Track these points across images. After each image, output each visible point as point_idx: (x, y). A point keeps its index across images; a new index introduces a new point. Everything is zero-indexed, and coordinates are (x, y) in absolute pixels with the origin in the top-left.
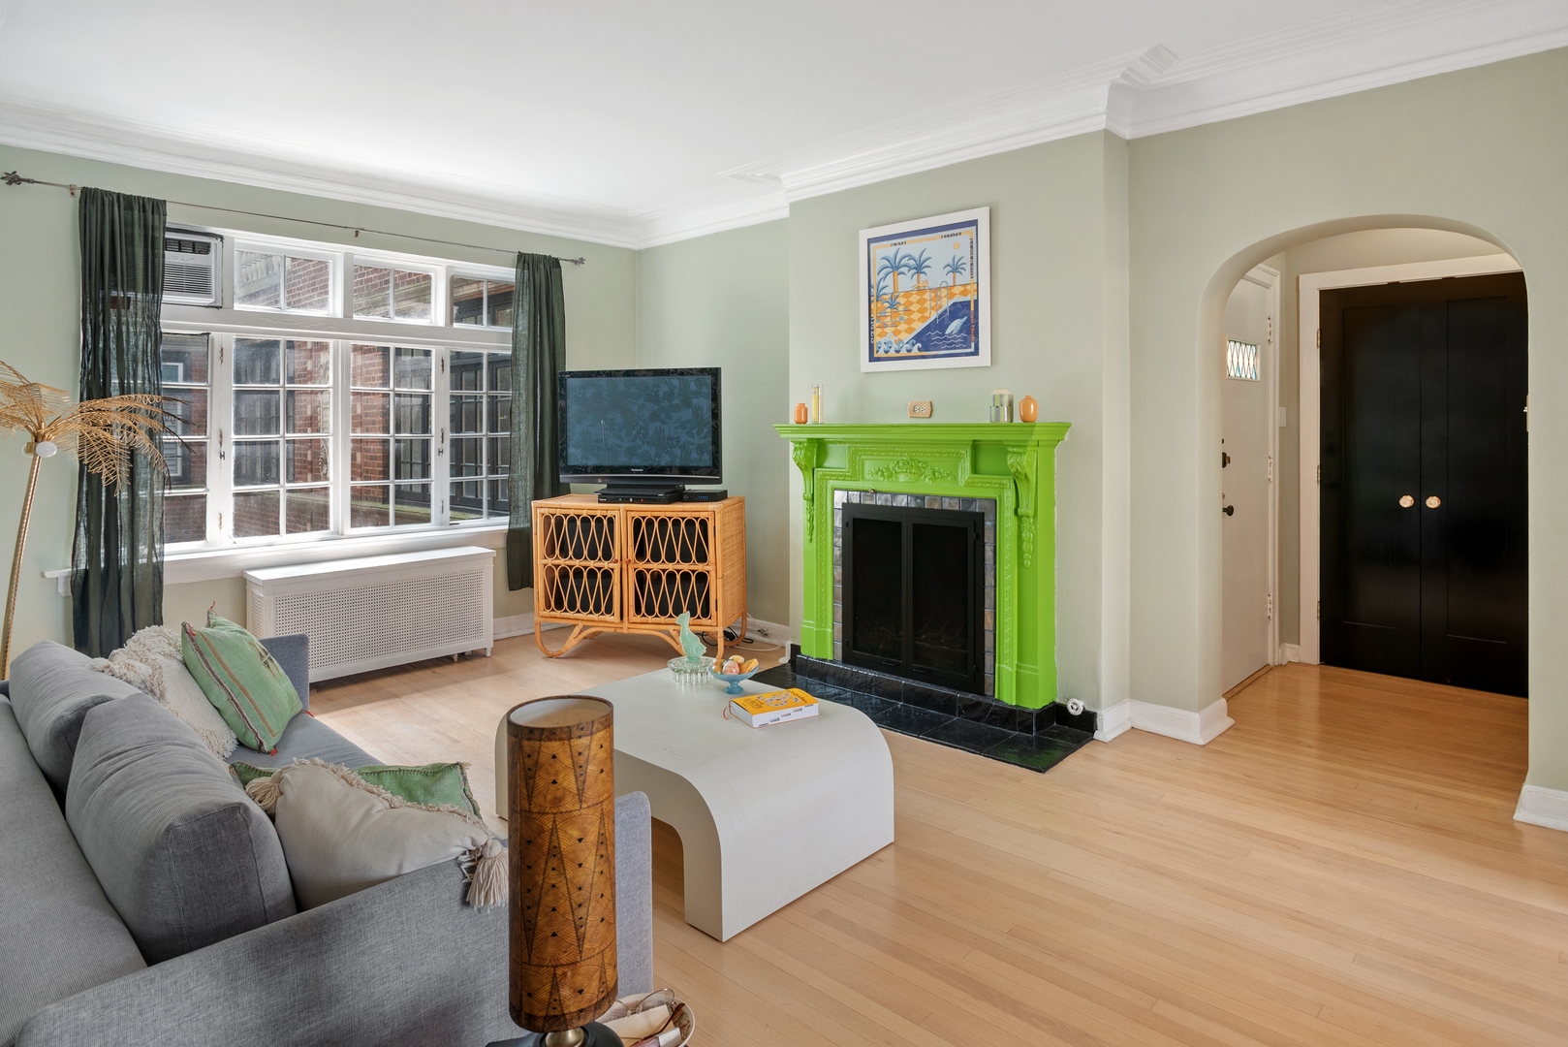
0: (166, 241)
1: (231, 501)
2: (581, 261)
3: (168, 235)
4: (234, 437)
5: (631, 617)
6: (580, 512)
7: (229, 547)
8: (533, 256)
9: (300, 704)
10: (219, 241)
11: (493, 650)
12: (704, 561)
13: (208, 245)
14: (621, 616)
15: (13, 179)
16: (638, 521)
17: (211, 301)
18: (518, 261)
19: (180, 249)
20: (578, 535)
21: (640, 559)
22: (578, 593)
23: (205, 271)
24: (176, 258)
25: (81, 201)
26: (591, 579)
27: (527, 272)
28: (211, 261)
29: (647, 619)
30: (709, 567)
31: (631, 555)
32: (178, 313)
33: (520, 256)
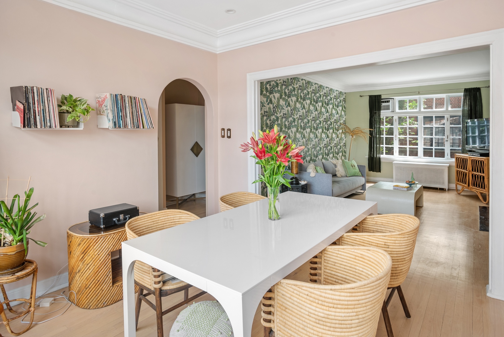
0: (381, 101)
1: (398, 148)
3: (382, 100)
4: (399, 136)
5: (471, 186)
6: (462, 157)
7: (396, 157)
8: (470, 88)
9: (361, 175)
10: (392, 99)
11: (449, 190)
12: (483, 173)
13: (390, 101)
14: (469, 185)
15: (361, 96)
16: (472, 161)
17: (391, 111)
18: (464, 91)
19: (385, 102)
20: (462, 163)
21: (473, 170)
22: (461, 178)
23: (389, 106)
24: (383, 104)
25: (369, 98)
26: (464, 175)
27: (468, 93)
28: (390, 104)
29: (473, 187)
30: (484, 175)
31: (471, 169)
32: (384, 114)
33: (465, 89)
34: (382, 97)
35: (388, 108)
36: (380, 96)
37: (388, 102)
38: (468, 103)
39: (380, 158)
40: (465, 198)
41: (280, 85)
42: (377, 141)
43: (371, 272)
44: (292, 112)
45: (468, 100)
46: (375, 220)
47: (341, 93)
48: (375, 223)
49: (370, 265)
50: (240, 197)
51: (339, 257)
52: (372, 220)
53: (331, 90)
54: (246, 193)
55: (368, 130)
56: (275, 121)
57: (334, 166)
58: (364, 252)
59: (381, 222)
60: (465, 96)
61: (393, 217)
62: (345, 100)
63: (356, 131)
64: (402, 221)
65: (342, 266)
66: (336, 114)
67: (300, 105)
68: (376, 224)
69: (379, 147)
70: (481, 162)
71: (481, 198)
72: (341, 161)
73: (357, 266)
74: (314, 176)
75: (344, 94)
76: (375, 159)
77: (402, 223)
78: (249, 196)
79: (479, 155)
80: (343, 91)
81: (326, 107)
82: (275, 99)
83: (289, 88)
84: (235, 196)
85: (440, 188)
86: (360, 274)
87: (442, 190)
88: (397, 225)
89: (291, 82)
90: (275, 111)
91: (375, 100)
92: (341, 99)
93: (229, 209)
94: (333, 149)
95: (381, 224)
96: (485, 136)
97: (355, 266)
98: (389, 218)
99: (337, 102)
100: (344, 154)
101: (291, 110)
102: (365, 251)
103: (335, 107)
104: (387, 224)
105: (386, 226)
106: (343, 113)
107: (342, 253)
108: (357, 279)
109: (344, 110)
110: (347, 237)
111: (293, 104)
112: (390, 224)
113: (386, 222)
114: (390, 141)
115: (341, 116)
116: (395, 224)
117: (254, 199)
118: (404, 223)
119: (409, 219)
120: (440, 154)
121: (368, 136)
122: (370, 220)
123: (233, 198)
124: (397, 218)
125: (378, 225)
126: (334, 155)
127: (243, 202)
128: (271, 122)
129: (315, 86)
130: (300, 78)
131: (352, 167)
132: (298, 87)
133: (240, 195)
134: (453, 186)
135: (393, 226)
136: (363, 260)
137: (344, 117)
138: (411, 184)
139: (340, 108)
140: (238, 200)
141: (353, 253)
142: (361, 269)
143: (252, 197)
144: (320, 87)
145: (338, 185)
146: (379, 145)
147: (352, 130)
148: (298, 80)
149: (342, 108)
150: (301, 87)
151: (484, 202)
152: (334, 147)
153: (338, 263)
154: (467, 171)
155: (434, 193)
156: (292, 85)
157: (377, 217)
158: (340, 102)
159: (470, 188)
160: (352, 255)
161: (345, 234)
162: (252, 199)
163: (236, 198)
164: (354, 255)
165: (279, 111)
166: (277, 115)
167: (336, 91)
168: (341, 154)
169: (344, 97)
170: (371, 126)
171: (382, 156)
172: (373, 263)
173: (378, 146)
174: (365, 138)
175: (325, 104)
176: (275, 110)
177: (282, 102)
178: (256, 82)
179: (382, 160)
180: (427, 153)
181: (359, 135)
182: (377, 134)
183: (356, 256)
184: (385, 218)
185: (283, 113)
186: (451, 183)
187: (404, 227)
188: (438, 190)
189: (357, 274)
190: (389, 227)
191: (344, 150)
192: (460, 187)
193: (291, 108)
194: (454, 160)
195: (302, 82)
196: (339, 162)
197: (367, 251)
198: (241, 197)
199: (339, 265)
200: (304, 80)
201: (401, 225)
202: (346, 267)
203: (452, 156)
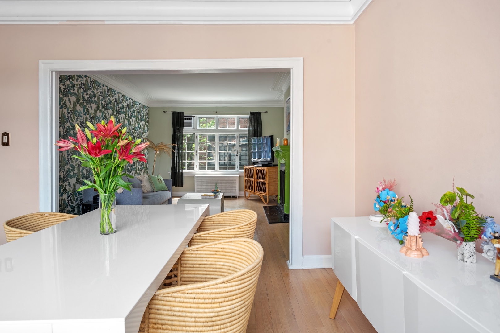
1: (198, 163)
2: (266, 112)
3: (184, 117)
4: (199, 152)
5: (256, 191)
6: (249, 168)
7: (197, 171)
8: (254, 112)
9: (167, 189)
10: (194, 117)
11: (239, 197)
12: (265, 179)
13: (191, 118)
14: (254, 191)
15: (164, 112)
16: (257, 170)
17: (192, 128)
18: (250, 114)
19: (188, 119)
20: (249, 173)
21: (257, 178)
22: (249, 185)
23: (191, 123)
24: (186, 121)
25: (173, 114)
26: (251, 183)
27: (252, 116)
28: (192, 121)
29: (258, 192)
30: (266, 181)
31: (256, 178)
32: (187, 131)
33: (251, 112)
34: (185, 115)
35: (189, 125)
36: (183, 113)
37: (190, 119)
38: (252, 124)
39: (182, 173)
40: (252, 202)
41: (77, 86)
42: (180, 156)
43: (233, 263)
44: (91, 121)
45: (252, 122)
46: (213, 220)
47: (144, 106)
48: (212, 222)
49: (231, 256)
50: (35, 220)
51: (198, 257)
52: (210, 220)
53: (135, 102)
54: (45, 214)
55: (172, 145)
56: (69, 129)
57: (139, 182)
58: (225, 245)
59: (218, 221)
60: (250, 118)
61: (229, 215)
62: (147, 115)
63: (160, 147)
64: (237, 216)
65: (201, 266)
66: (139, 128)
67: (101, 114)
68: (213, 224)
69: (182, 162)
70: (263, 171)
71: (263, 200)
72: (147, 177)
73: (218, 261)
74: (121, 192)
75: (147, 108)
76: (177, 174)
77: (237, 218)
78: (51, 217)
79: (262, 166)
80: (146, 105)
81: (129, 120)
82: (70, 102)
83: (88, 92)
84: (28, 220)
85: (232, 196)
86: (221, 269)
87: (234, 197)
88: (232, 221)
89: (91, 86)
90: (70, 118)
91: (179, 116)
92: (144, 113)
93: (25, 235)
94: (136, 165)
95: (218, 222)
96: (261, 151)
97: (216, 261)
98: (225, 215)
99: (140, 115)
100: (146, 170)
101: (90, 118)
102: (226, 243)
103: (138, 121)
104: (223, 222)
105: (223, 223)
106: (146, 128)
107: (202, 252)
108: (218, 275)
109: (146, 125)
110: (196, 238)
111: (92, 112)
112: (226, 221)
113: (223, 220)
114: (191, 157)
115: (144, 131)
116: (231, 220)
117: (59, 220)
118: (239, 218)
119: (244, 214)
120: (232, 167)
121: (171, 151)
122: (208, 220)
123: (24, 222)
124: (232, 215)
125: (215, 225)
126: (136, 171)
127: (41, 226)
128: (64, 130)
129: (118, 95)
130: (101, 83)
131: (158, 182)
132: (99, 93)
133: (37, 218)
134: (243, 193)
135: (229, 222)
136: (224, 254)
137: (147, 132)
138: (216, 192)
139: (143, 122)
140: (33, 224)
141: (214, 249)
142: (222, 263)
143: (56, 217)
144: (123, 97)
145: (147, 200)
146: (182, 160)
147: (156, 145)
148: (99, 85)
149: (145, 123)
150: (102, 93)
151: (266, 203)
152: (137, 163)
153: (197, 264)
154: (253, 179)
155: (229, 200)
156: (92, 90)
157: (214, 217)
158: (144, 116)
159: (255, 193)
160: (212, 251)
161: (195, 235)
162: (55, 221)
163: (29, 222)
164: (214, 251)
165: (76, 118)
166: (73, 123)
167: (139, 104)
168: (143, 171)
169: (147, 111)
170: (174, 142)
171: (184, 171)
172: (235, 253)
173: (180, 161)
174: (169, 154)
175: (128, 116)
176: (71, 116)
177: (79, 108)
178: (54, 73)
179: (184, 175)
180: (222, 167)
181: (163, 150)
182: (180, 149)
183: (216, 251)
184: (221, 217)
185: (81, 121)
186: (240, 191)
187: (239, 221)
188: (231, 198)
189: (218, 270)
190: (225, 224)
191: (147, 167)
192: (247, 194)
193: (90, 116)
194: (243, 171)
195: (103, 88)
196: (145, 178)
197: (228, 243)
198: (38, 220)
199: (198, 266)
200: (106, 86)
201: (236, 221)
202: (206, 266)
203: (241, 169)
